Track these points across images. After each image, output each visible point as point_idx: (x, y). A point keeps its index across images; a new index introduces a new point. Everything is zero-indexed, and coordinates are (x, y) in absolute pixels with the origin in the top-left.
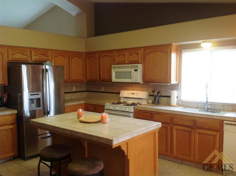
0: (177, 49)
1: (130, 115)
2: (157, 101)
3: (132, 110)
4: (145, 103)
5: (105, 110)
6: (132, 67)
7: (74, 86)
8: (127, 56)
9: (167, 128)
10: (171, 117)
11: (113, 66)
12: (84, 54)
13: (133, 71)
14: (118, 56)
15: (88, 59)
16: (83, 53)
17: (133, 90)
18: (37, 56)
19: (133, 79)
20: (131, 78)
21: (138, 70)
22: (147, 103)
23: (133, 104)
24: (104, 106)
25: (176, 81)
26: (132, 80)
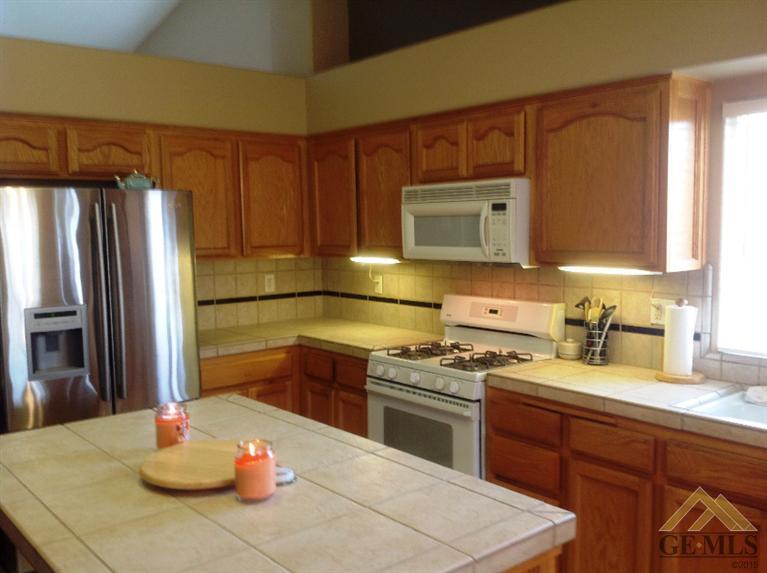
0: (696, 102)
1: (467, 413)
2: (599, 349)
3: (477, 392)
4: (548, 357)
5: (368, 379)
6: (481, 193)
7: (268, 272)
8: (463, 147)
9: (635, 493)
10: (656, 442)
11: (405, 189)
12: (303, 144)
13: (486, 209)
14: (428, 147)
15: (316, 164)
16: (300, 137)
17: (498, 297)
18: (91, 154)
19: (486, 248)
20: (478, 244)
21: (510, 205)
22: (553, 356)
23: (489, 360)
24: (367, 361)
25: (695, 256)
26: (483, 252)
